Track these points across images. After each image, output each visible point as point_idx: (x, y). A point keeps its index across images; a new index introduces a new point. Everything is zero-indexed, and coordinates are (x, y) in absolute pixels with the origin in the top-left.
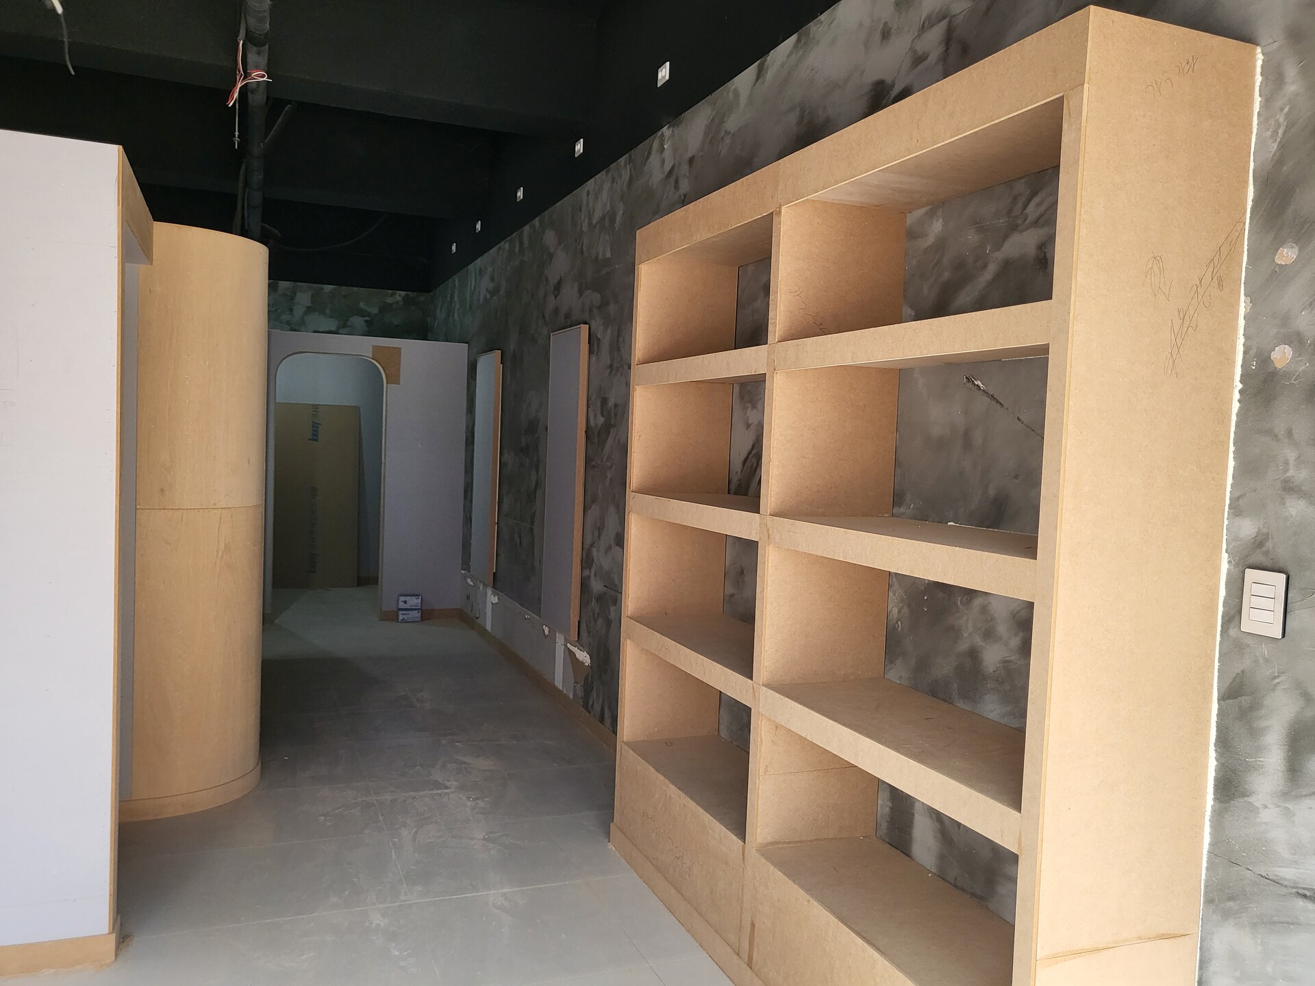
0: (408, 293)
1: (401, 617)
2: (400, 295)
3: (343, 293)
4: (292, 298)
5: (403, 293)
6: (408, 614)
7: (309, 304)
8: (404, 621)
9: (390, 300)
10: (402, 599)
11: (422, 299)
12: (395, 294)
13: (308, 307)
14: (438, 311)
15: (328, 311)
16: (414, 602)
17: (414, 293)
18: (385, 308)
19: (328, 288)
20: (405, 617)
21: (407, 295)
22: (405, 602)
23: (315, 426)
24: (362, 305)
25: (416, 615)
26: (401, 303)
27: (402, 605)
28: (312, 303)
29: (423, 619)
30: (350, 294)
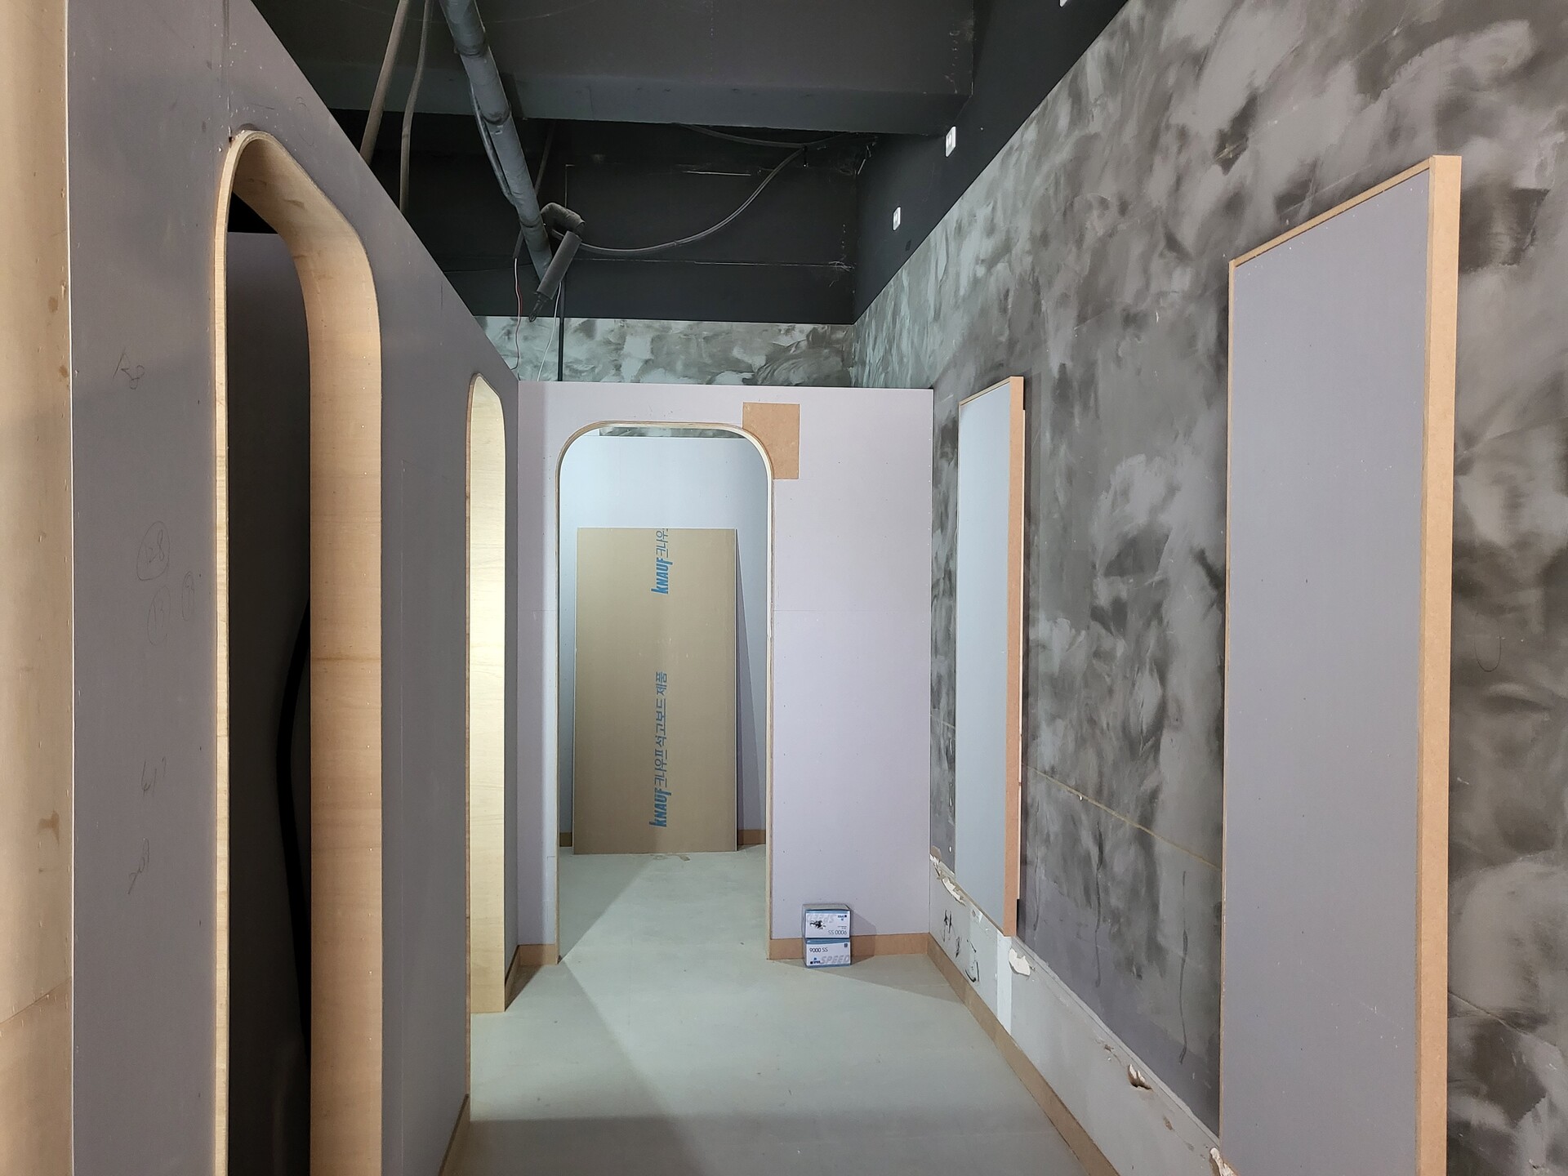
0: (816, 326)
1: (810, 957)
2: (802, 331)
3: (705, 333)
4: (619, 347)
5: (808, 327)
6: (825, 950)
7: (648, 356)
8: (816, 965)
9: (785, 341)
10: (813, 917)
11: (840, 335)
12: (793, 329)
13: (647, 362)
14: (869, 350)
15: (679, 366)
16: (836, 924)
17: (826, 326)
18: (776, 356)
19: (678, 326)
20: (819, 956)
21: (814, 331)
22: (819, 925)
23: (662, 566)
24: (737, 353)
25: (842, 952)
26: (804, 344)
27: (811, 931)
28: (652, 352)
29: (855, 958)
30: (716, 335)
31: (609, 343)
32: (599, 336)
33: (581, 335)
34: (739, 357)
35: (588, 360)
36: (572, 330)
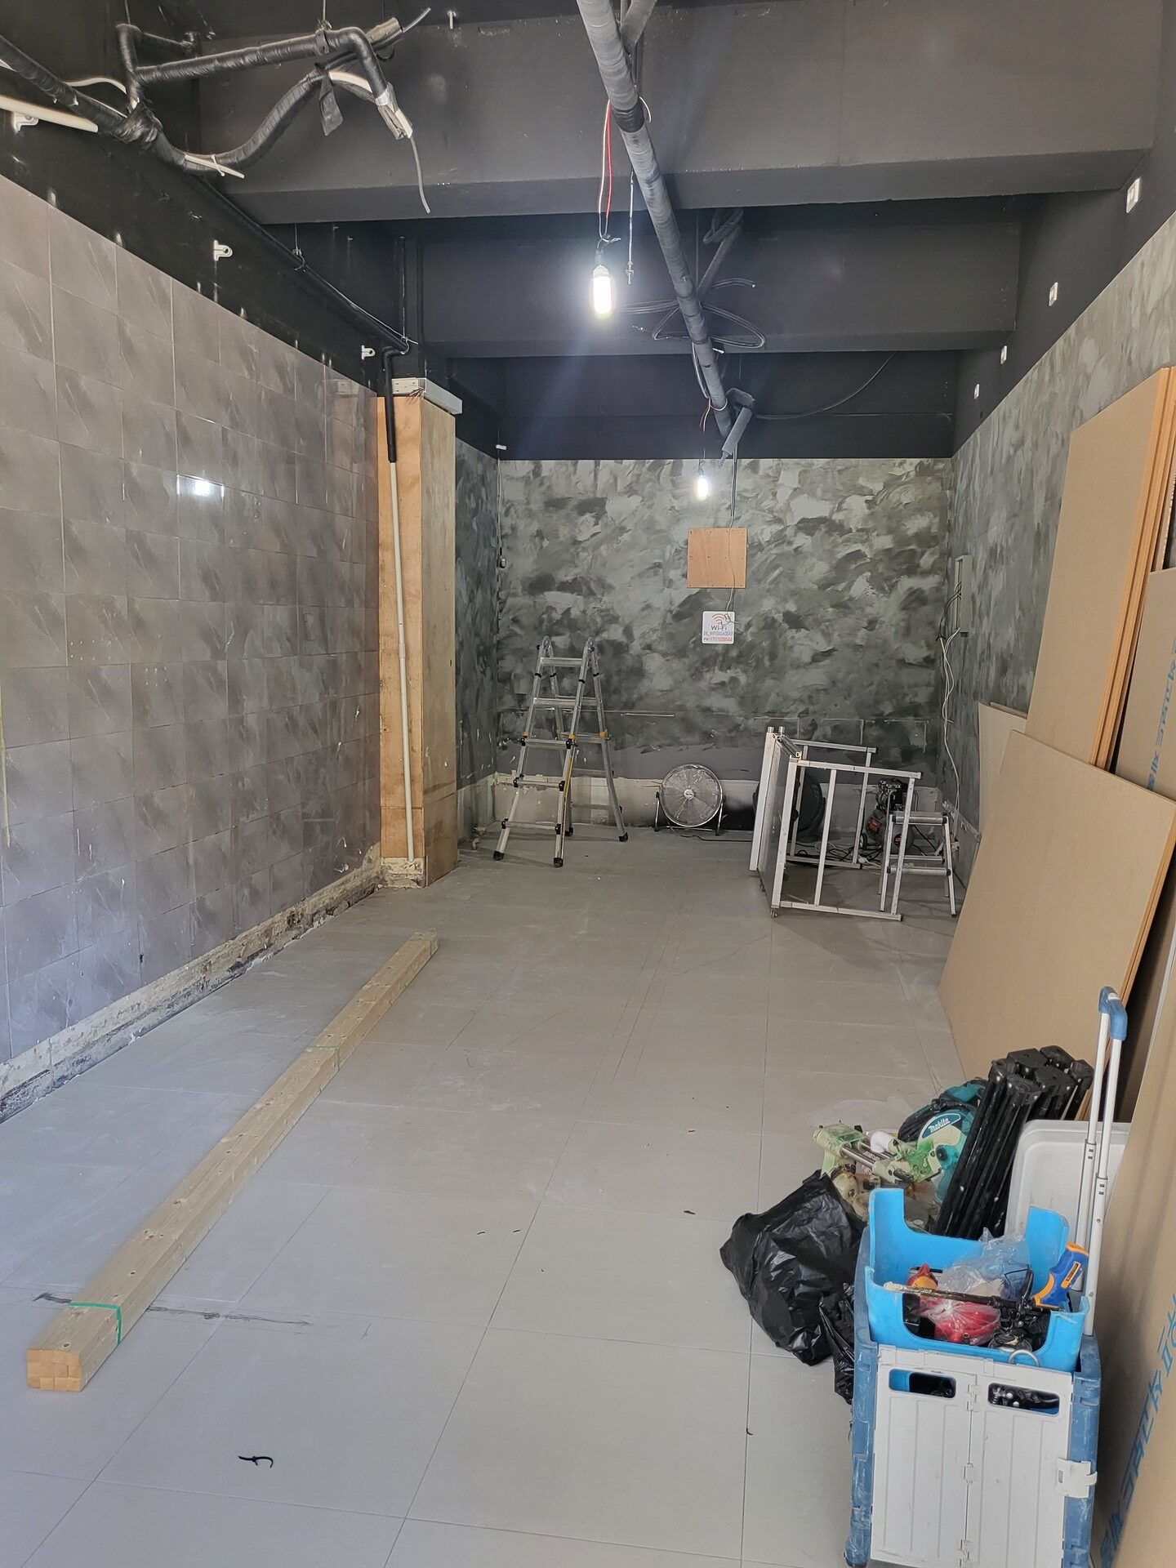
0: (922, 460)
3: (839, 467)
5: (916, 461)
7: (796, 485)
9: (898, 472)
11: (940, 466)
12: (905, 462)
13: (795, 489)
14: (959, 480)
15: (819, 492)
17: (931, 460)
19: (819, 463)
21: (921, 464)
24: (861, 481)
26: (912, 474)
28: (799, 482)
30: (847, 468)
31: (769, 476)
32: (761, 472)
33: (749, 471)
34: (863, 484)
35: (754, 489)
36: (743, 467)
